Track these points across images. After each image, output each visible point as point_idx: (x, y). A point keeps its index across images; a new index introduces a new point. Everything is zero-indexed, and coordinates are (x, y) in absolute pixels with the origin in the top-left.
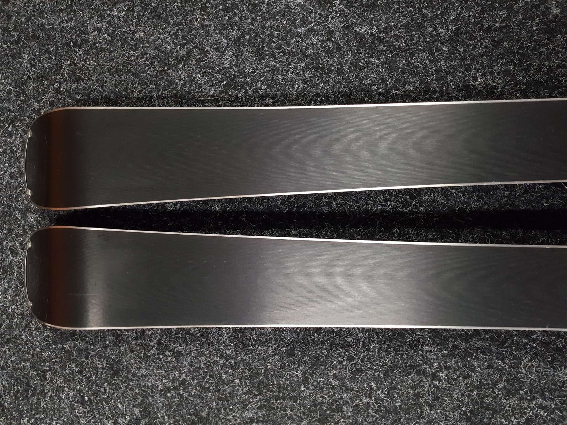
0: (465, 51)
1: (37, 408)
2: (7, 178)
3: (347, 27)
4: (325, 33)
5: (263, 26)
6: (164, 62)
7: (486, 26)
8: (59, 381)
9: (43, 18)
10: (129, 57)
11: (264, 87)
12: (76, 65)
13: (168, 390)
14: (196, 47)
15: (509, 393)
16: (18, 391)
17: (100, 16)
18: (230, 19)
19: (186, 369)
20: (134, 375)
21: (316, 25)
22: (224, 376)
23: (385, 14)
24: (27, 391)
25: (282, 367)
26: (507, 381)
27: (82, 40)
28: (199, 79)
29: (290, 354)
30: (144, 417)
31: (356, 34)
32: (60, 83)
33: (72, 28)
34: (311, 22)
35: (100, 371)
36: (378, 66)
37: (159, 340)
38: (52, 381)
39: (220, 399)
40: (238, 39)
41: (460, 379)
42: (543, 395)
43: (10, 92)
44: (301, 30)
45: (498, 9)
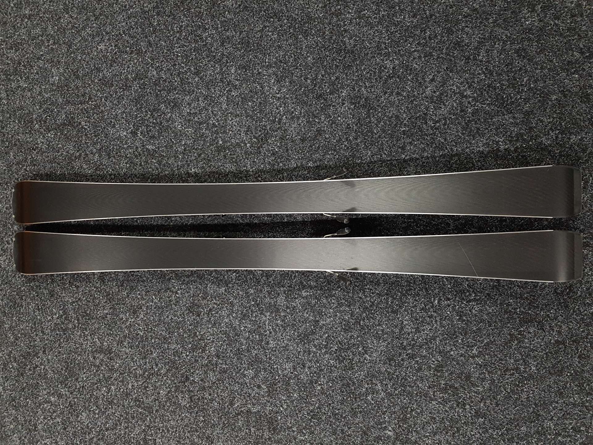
0: (188, 158)
1: (19, 312)
2: (5, 209)
3: (143, 146)
4: (135, 148)
5: (110, 144)
6: (70, 158)
7: (196, 148)
8: (29, 300)
9: (18, 136)
10: (56, 156)
11: (110, 170)
12: (33, 158)
13: (74, 302)
14: (83, 152)
15: (204, 299)
16: (11, 305)
17: (43, 136)
18: (97, 140)
19: (81, 293)
20: (60, 296)
21: (131, 144)
22: (96, 296)
23: (158, 141)
24: (15, 305)
25: (119, 291)
26: (203, 294)
27: (36, 147)
28: (85, 166)
29: (122, 285)
30: (64, 314)
31: (147, 149)
32: (27, 166)
33: (31, 141)
34: (129, 143)
35: (46, 295)
36: (155, 163)
37: (70, 281)
38: (25, 300)
39: (94, 305)
40: (100, 149)
41: (186, 293)
42: (215, 298)
43: (5, 170)
44: (125, 146)
45: (200, 140)
